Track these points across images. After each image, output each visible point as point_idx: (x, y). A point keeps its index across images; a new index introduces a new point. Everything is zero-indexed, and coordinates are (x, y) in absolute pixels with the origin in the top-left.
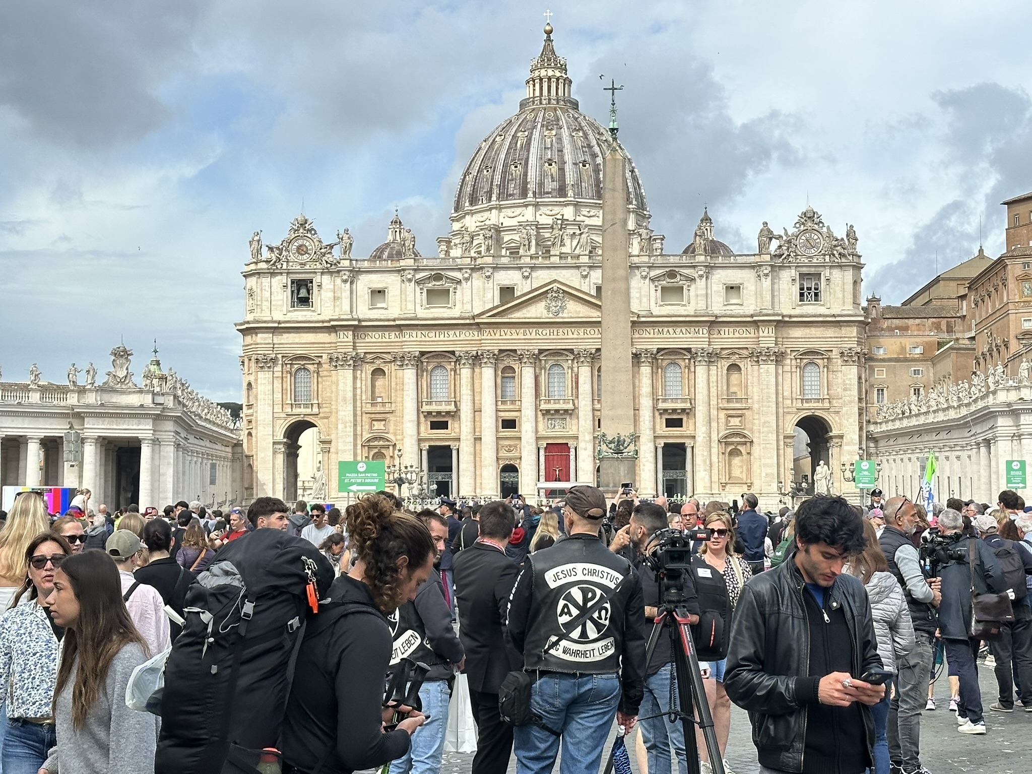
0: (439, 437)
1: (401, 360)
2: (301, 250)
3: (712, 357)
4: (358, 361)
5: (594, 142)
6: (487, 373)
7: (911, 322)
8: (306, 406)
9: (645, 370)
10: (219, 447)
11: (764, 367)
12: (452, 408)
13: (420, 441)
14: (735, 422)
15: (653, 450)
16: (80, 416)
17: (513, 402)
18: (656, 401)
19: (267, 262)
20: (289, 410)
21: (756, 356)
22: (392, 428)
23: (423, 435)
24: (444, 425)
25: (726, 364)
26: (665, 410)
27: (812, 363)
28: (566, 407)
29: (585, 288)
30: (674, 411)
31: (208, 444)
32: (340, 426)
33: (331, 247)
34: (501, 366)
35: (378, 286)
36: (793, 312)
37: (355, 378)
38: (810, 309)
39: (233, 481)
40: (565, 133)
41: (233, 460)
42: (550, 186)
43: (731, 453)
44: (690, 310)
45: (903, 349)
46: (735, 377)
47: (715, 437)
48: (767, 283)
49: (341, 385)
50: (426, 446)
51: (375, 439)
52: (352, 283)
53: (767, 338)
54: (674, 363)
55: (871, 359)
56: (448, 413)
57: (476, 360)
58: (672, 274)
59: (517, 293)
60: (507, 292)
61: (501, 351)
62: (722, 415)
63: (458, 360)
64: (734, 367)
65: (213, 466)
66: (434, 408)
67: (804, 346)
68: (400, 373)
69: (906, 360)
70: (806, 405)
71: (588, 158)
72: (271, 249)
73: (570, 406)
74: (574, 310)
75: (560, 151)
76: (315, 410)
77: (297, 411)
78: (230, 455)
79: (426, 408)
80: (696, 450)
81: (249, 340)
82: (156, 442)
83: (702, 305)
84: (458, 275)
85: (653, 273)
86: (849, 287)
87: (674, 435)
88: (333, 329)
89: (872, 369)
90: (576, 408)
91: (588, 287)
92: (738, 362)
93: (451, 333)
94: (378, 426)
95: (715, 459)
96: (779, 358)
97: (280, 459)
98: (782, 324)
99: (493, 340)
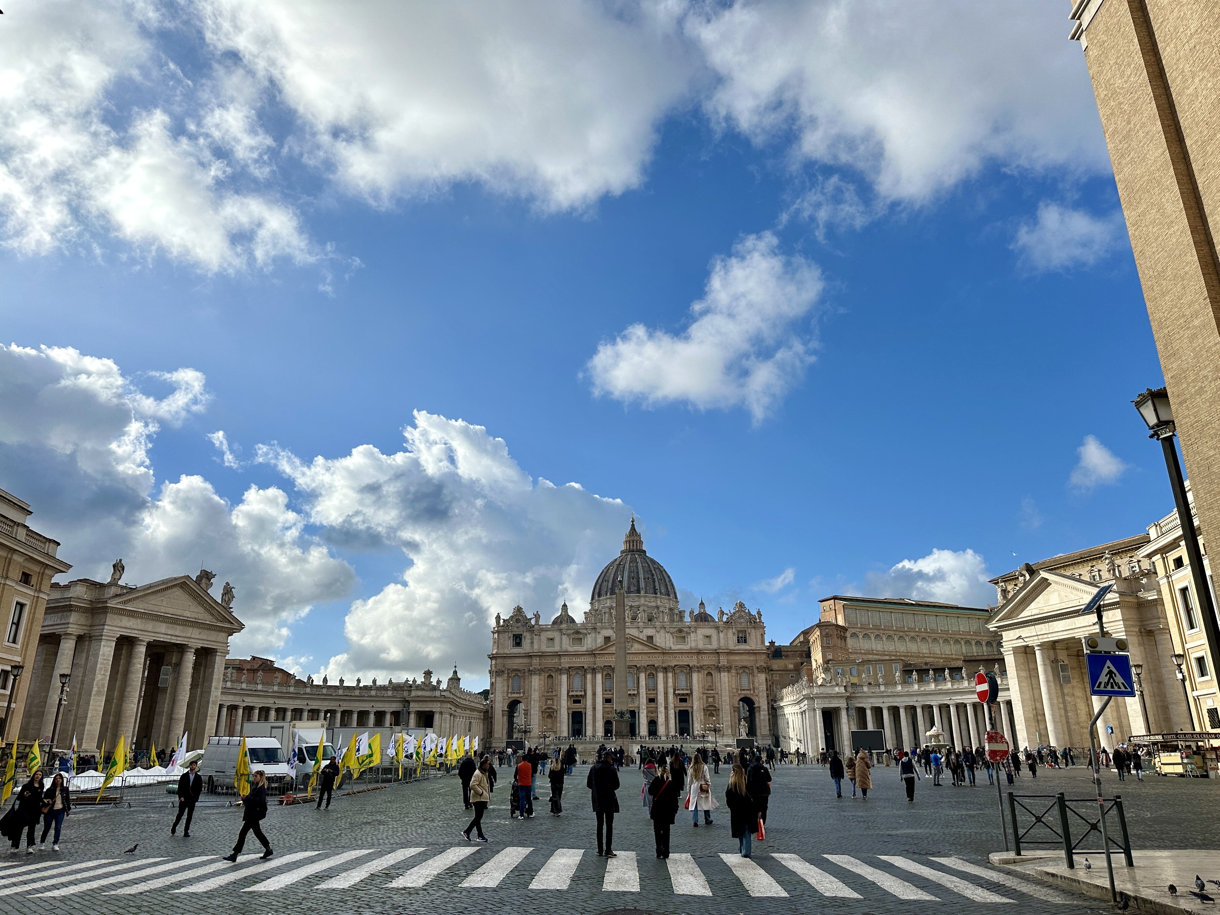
0: (577, 707)
1: (560, 671)
2: (518, 621)
3: (700, 668)
4: (540, 671)
5: (652, 569)
6: (599, 677)
7: (789, 653)
8: (517, 693)
9: (670, 675)
10: (476, 713)
11: (722, 674)
12: (583, 693)
13: (568, 709)
14: (711, 700)
15: (674, 713)
16: (408, 702)
17: (610, 691)
18: (675, 690)
19: (503, 626)
20: (509, 695)
21: (719, 669)
22: (555, 704)
23: (570, 706)
24: (579, 702)
25: (706, 672)
26: (679, 694)
27: (744, 672)
28: (633, 692)
29: (641, 637)
30: (683, 694)
31: (469, 712)
32: (532, 703)
33: (531, 619)
34: (605, 673)
35: (551, 637)
36: (735, 648)
37: (540, 680)
38: (743, 647)
39: (484, 729)
40: (640, 565)
41: (484, 719)
42: (633, 589)
43: (709, 715)
44: (688, 647)
45: (786, 666)
46: (709, 678)
47: (702, 707)
48: (722, 635)
49: (533, 683)
50: (570, 712)
51: (548, 708)
52: (539, 635)
53: (724, 661)
54: (682, 671)
55: (772, 670)
56: (581, 695)
57: (594, 671)
58: (680, 631)
59: (611, 640)
60: (607, 639)
61: (605, 666)
62: (705, 696)
63: (585, 670)
64: (710, 674)
65: (470, 723)
66: (574, 693)
67: (740, 664)
68: (559, 677)
69: (787, 670)
70: (743, 692)
71: (650, 576)
72: (504, 620)
73: (636, 692)
74: (637, 647)
75: (638, 573)
76: (522, 695)
77: (514, 695)
78: (482, 717)
79: (571, 694)
80: (694, 715)
81: (494, 662)
82: (441, 713)
83: (693, 645)
84: (585, 631)
85: (672, 630)
86: (759, 637)
87: (683, 706)
88: (530, 657)
89: (772, 675)
90: (639, 693)
91: (643, 636)
92: (711, 671)
93: (583, 658)
94: (549, 702)
95: (702, 718)
96: (728, 669)
97: (505, 718)
98: (731, 653)
99: (601, 661)
